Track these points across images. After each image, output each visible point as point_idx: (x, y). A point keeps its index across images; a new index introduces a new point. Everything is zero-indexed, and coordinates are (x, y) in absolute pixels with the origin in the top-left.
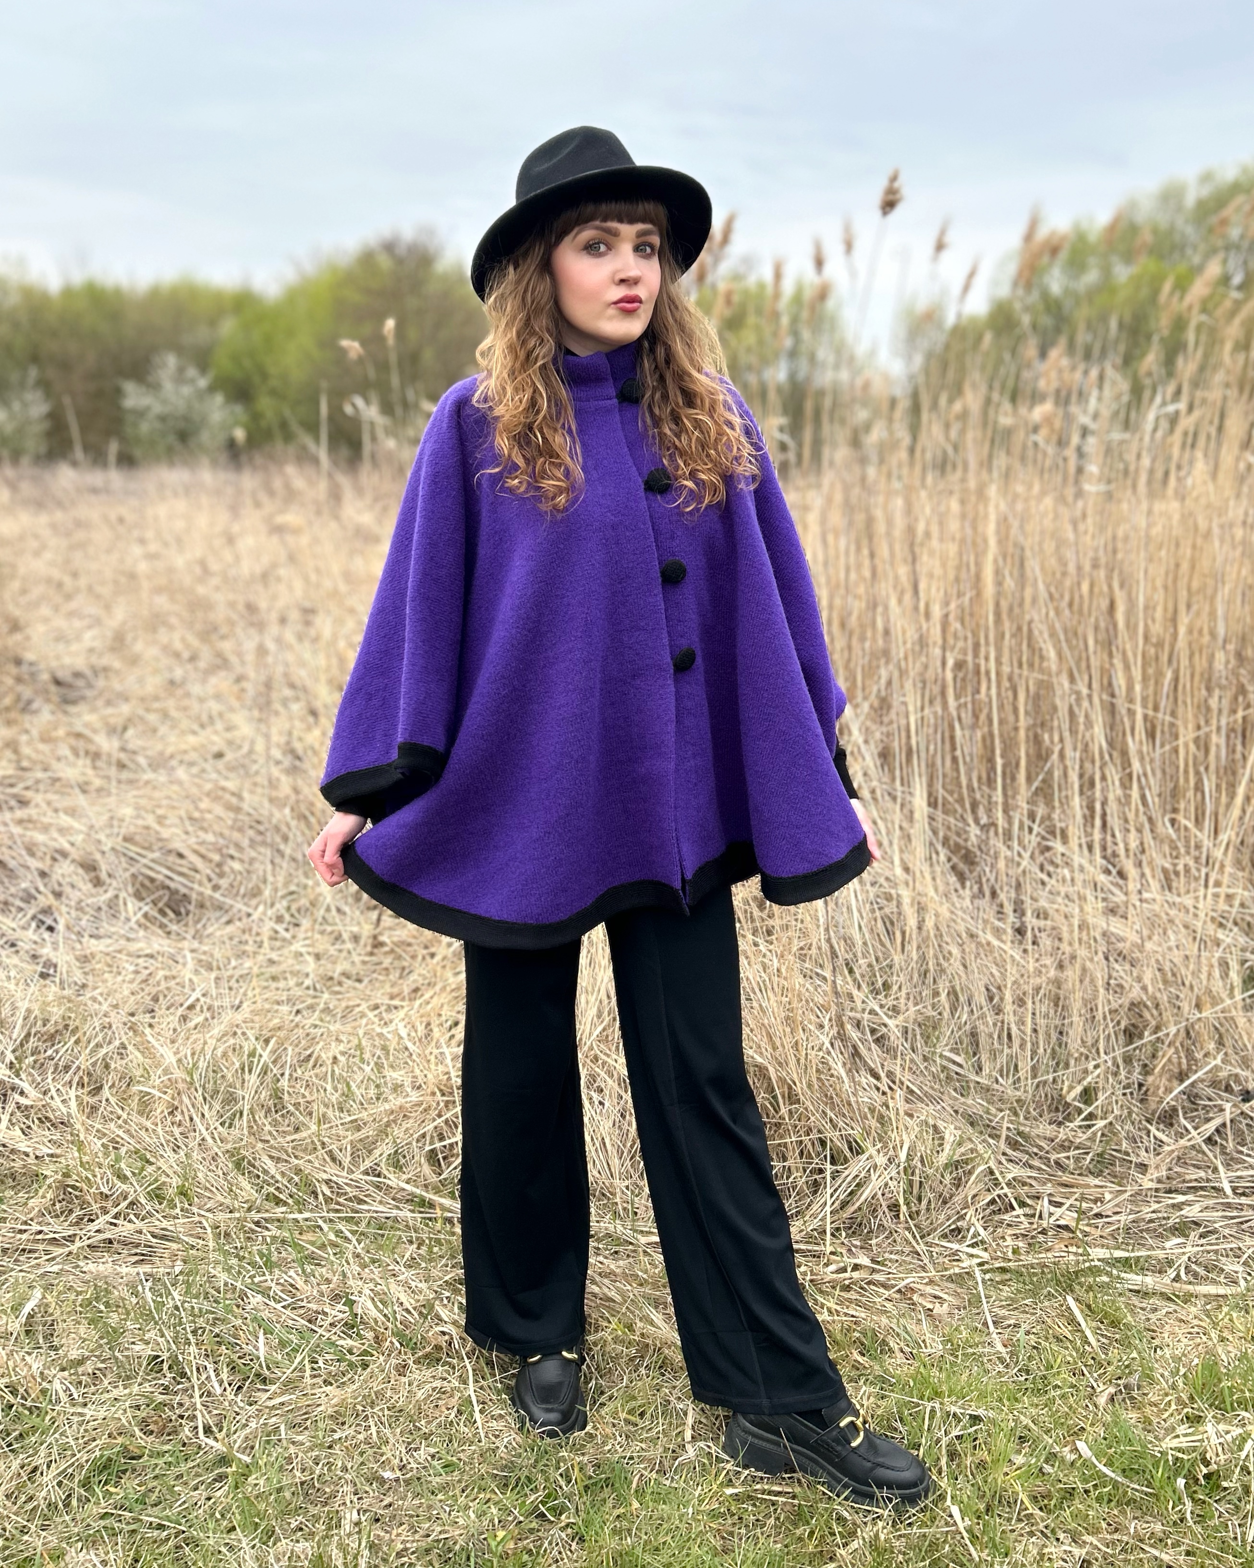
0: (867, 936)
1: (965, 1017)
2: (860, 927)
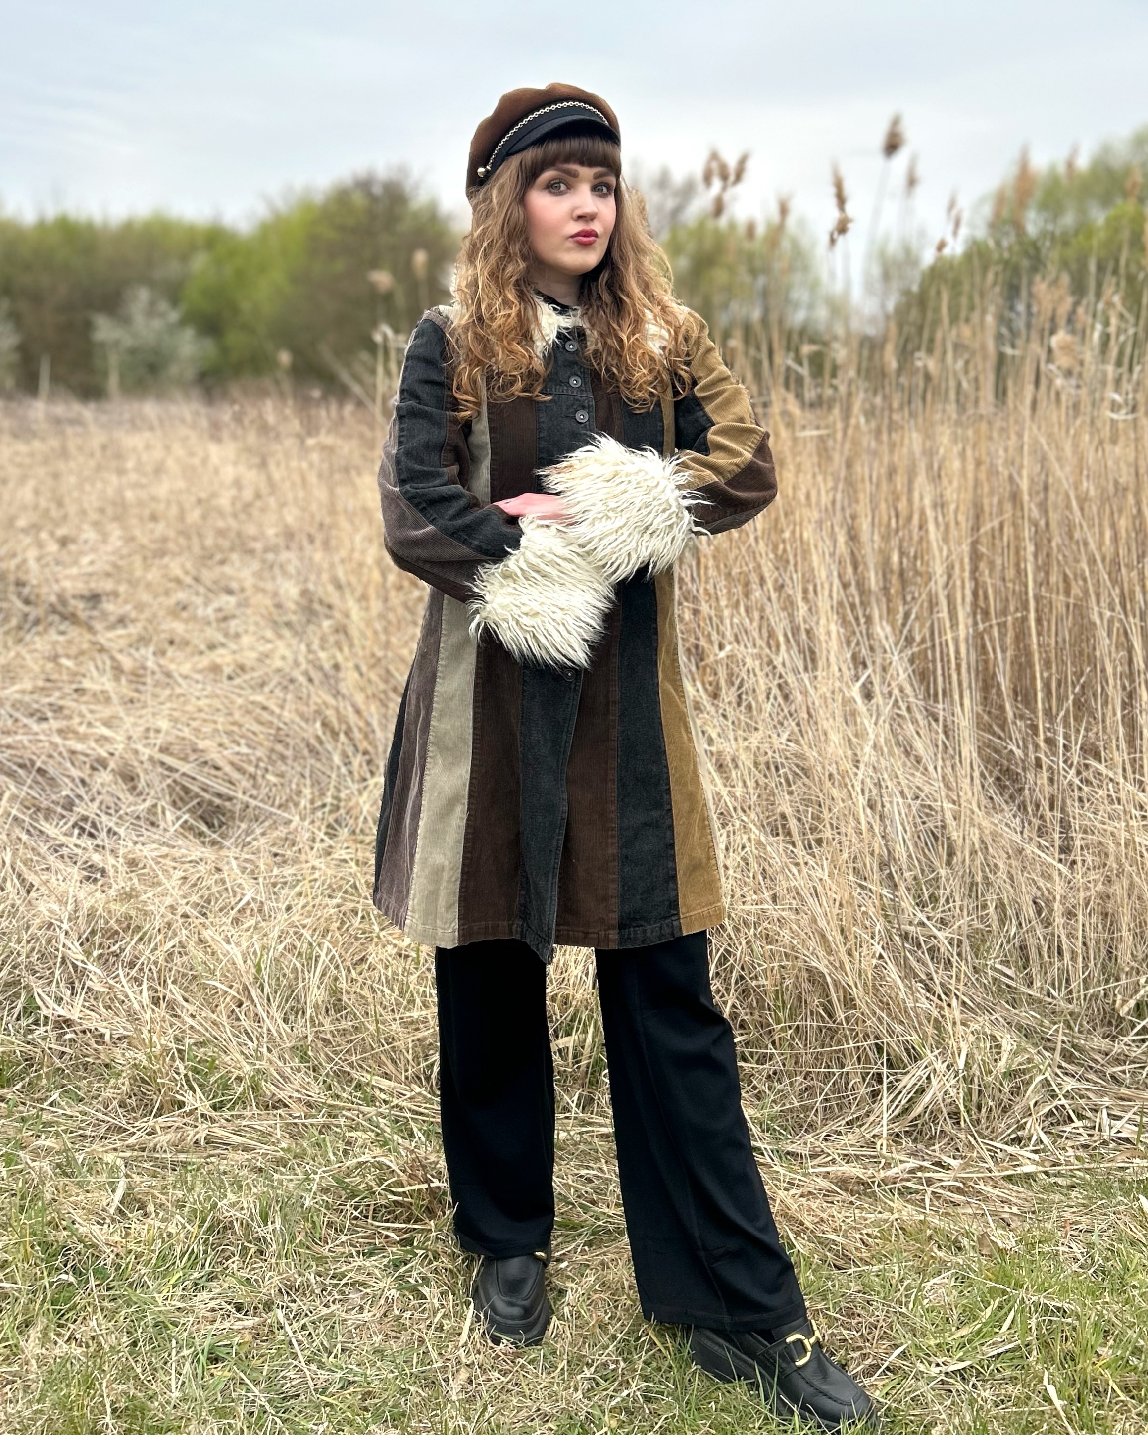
0: (912, 850)
1: (1013, 931)
2: (904, 840)
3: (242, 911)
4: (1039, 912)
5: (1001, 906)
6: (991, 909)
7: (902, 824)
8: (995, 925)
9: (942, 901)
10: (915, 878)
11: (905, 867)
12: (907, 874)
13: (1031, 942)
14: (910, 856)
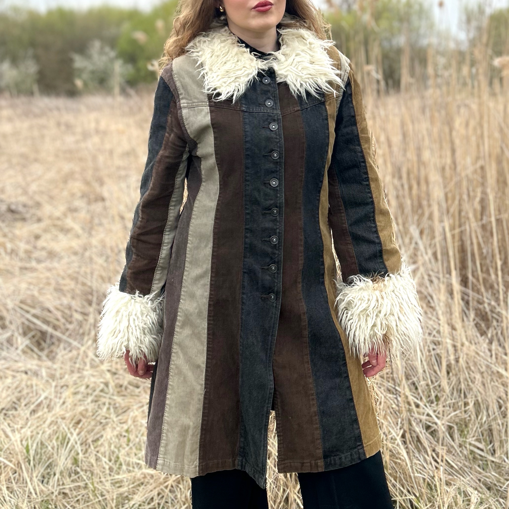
0: (426, 367)
1: (485, 419)
2: (421, 361)
3: (39, 405)
4: (500, 407)
5: (477, 404)
6: (471, 406)
7: (421, 351)
8: (473, 417)
9: (442, 399)
10: (428, 385)
11: (421, 378)
12: (423, 383)
13: (494, 426)
14: (424, 371)
